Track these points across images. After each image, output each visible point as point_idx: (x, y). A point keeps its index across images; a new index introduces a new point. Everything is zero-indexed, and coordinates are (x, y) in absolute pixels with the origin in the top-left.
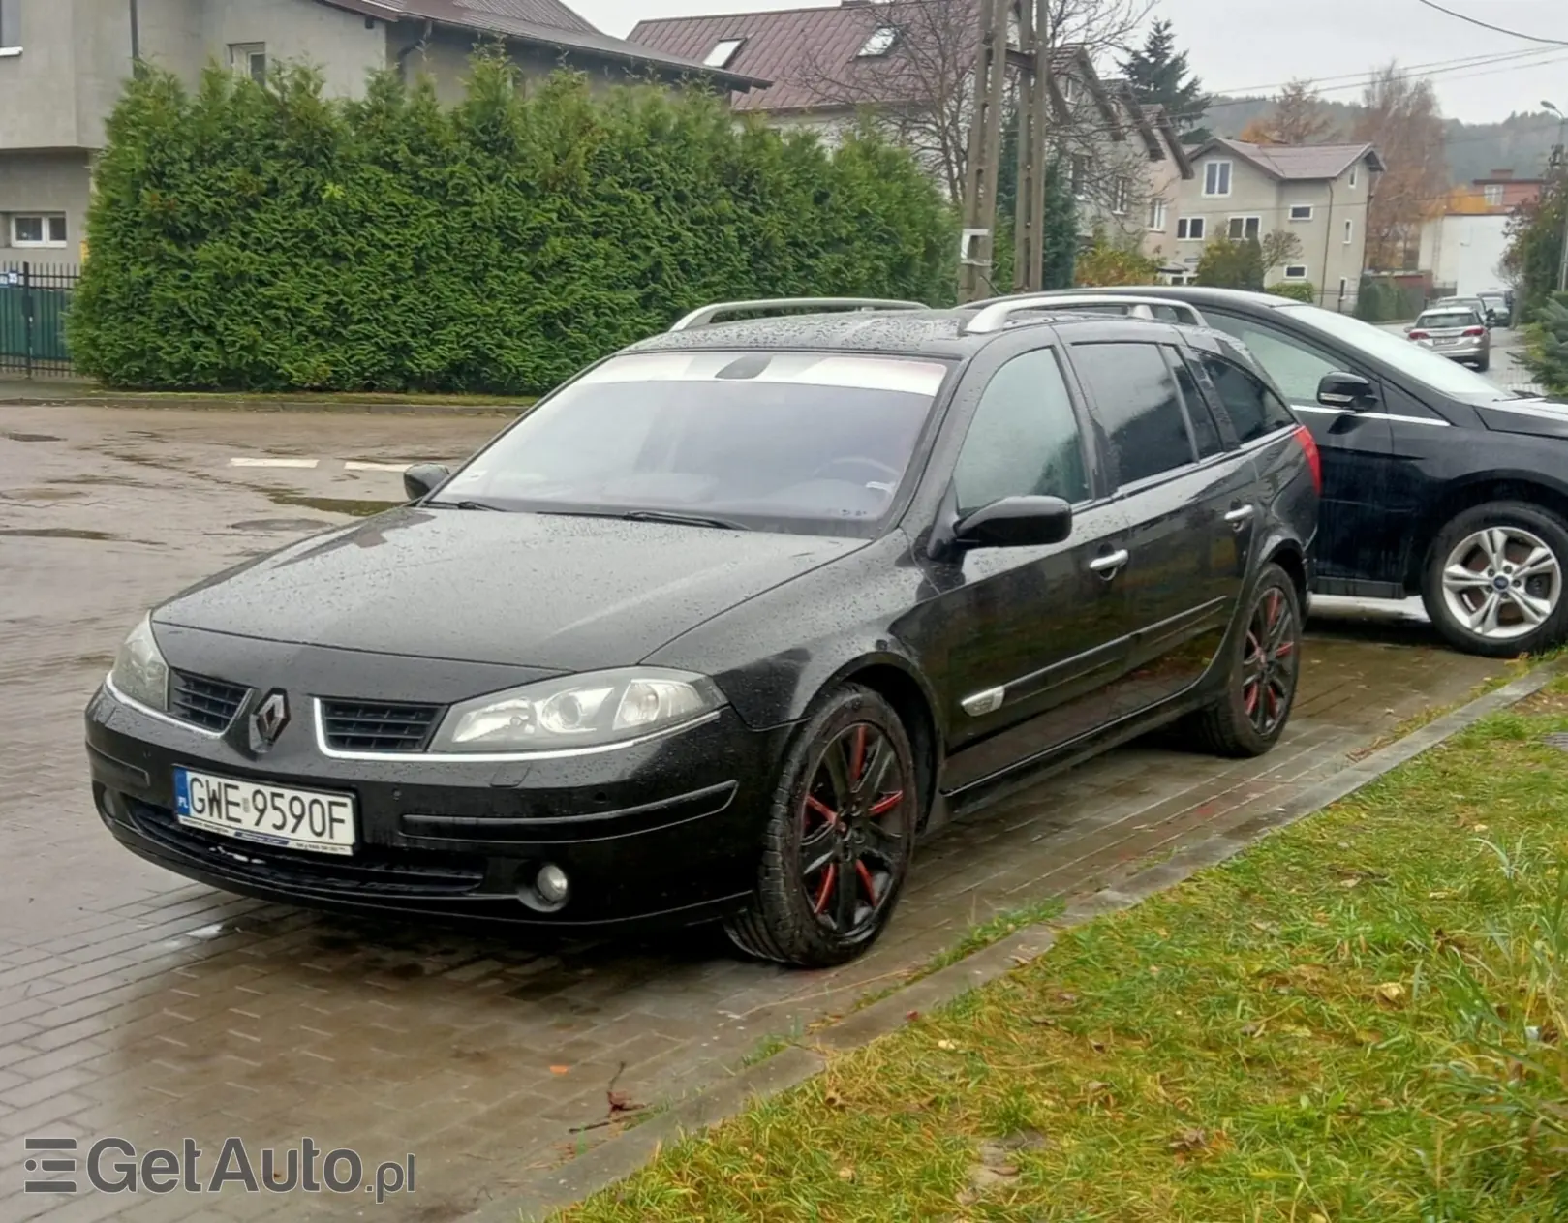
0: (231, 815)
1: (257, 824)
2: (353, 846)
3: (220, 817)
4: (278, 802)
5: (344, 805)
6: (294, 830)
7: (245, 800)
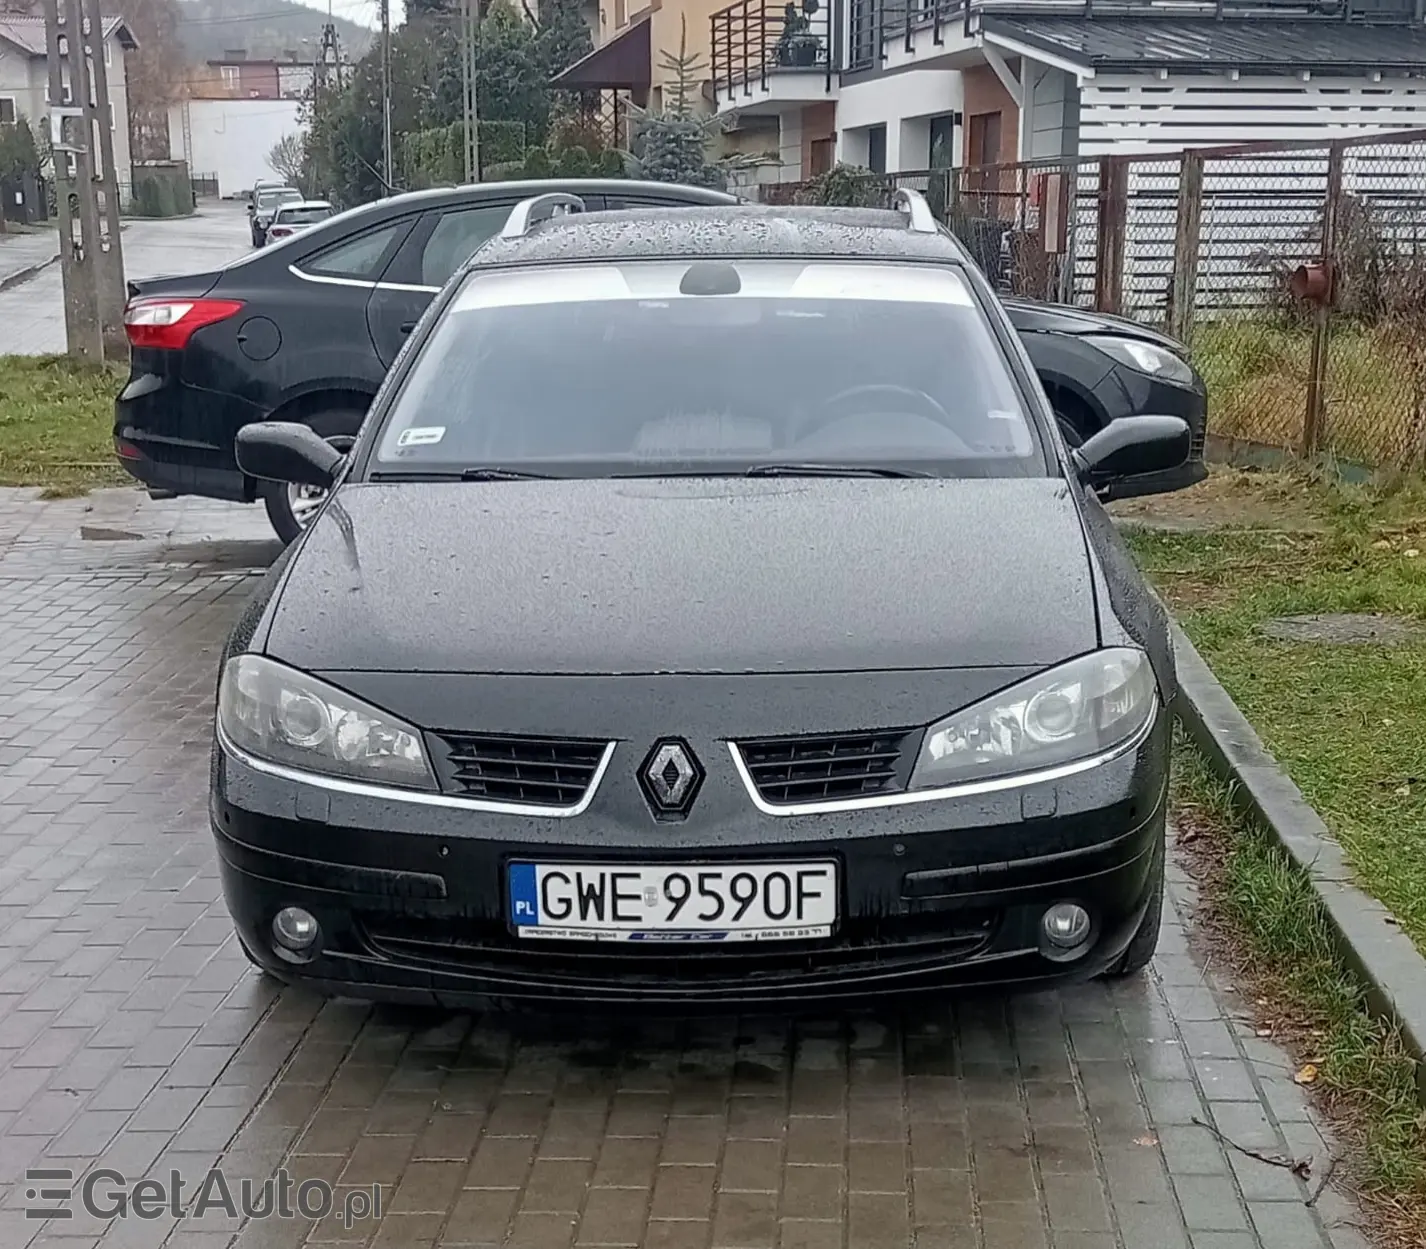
0: (620, 913)
1: (671, 917)
2: (833, 925)
3: (601, 917)
4: (709, 884)
5: (823, 873)
6: (737, 917)
7: (651, 891)
